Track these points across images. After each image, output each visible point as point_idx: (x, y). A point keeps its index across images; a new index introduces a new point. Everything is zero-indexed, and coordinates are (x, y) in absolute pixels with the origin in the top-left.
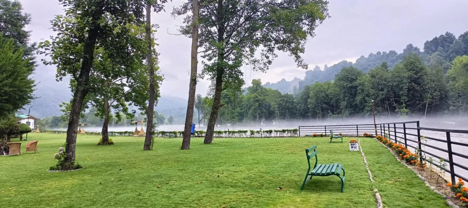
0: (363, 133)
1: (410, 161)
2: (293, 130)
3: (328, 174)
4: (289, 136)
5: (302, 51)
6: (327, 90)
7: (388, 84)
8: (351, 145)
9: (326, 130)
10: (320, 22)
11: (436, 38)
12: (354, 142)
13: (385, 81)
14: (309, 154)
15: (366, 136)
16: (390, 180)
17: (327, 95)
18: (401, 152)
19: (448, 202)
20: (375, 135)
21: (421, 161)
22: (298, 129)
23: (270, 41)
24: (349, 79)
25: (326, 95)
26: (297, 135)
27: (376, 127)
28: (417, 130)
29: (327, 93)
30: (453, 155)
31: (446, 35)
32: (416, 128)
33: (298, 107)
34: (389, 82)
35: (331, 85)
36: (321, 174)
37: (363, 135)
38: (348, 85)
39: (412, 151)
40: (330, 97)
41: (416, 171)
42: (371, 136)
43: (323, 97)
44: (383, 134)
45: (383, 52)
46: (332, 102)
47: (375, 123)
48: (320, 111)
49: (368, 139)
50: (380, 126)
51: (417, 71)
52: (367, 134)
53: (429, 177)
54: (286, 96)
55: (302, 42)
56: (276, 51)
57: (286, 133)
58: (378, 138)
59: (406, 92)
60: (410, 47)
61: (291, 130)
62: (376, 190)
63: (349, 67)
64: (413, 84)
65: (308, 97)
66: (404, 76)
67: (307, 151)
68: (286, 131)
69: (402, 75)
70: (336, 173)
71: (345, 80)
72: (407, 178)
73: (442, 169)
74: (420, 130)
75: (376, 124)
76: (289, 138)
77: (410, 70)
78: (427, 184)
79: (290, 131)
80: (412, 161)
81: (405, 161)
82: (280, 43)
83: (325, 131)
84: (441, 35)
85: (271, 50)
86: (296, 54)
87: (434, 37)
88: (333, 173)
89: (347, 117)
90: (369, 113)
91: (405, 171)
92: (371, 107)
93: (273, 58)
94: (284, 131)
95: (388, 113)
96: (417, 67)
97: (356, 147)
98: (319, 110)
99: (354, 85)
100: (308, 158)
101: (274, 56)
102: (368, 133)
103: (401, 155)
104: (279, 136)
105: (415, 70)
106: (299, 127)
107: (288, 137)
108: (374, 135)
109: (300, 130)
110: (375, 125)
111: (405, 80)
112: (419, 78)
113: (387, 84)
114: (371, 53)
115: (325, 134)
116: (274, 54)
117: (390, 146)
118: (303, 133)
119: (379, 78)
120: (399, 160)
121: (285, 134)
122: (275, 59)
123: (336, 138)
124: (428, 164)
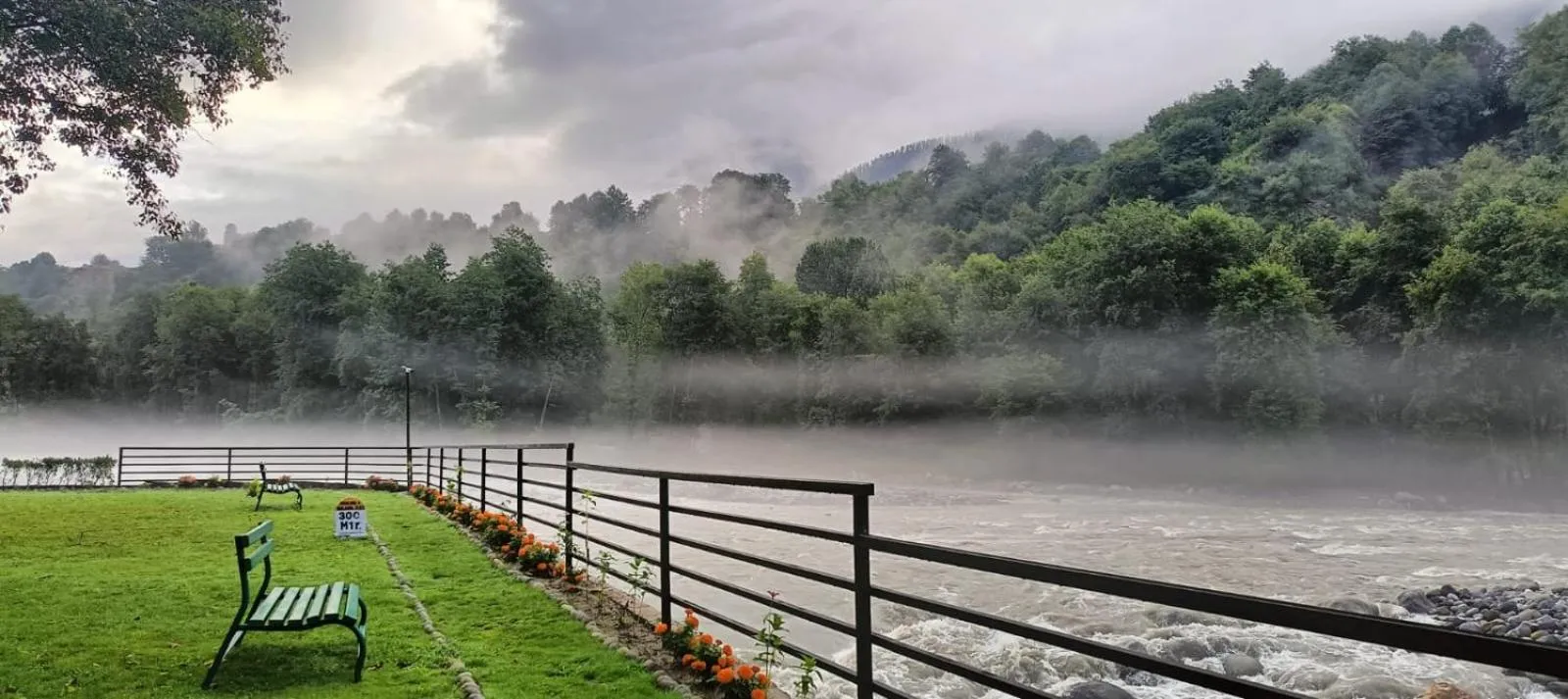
0: (368, 476)
1: (538, 565)
2: (91, 461)
3: (315, 623)
4: (72, 483)
5: (166, 165)
6: (232, 319)
7: (442, 320)
8: (343, 518)
9: (230, 464)
10: (252, 81)
11: (583, 196)
12: (351, 508)
13: (434, 308)
14: (249, 553)
15: (375, 485)
16: (487, 629)
17: (230, 338)
18: (503, 539)
19: (661, 677)
20: (406, 484)
21: (569, 562)
22: (115, 456)
23: (27, 98)
24: (317, 288)
25: (223, 336)
26: (107, 482)
27: (410, 457)
28: (564, 472)
29: (231, 329)
30: (672, 544)
31: (608, 193)
32: (564, 463)
33: (103, 371)
34: (445, 312)
35: (246, 300)
36: (267, 624)
37: (363, 483)
38: (310, 307)
39: (542, 535)
40: (239, 343)
41: (555, 594)
42: (392, 488)
43: (213, 341)
44: (435, 481)
45: (434, 214)
46: (248, 360)
47: (408, 444)
48: (196, 391)
49: (385, 497)
50: (425, 452)
51: (530, 288)
52: (377, 481)
53: (595, 611)
54: (57, 326)
55: (171, 133)
56: (52, 145)
57: (61, 470)
58: (417, 495)
59: (495, 349)
60: (513, 209)
61: (86, 461)
62: (458, 664)
63: (320, 246)
64: (516, 326)
65: (153, 338)
66: (493, 300)
67: (242, 543)
68: (59, 462)
69: (488, 294)
70: (341, 618)
71: (300, 290)
72: (534, 617)
73: (635, 583)
74: (574, 472)
75: (411, 445)
76: (73, 494)
77: (509, 283)
78: (597, 633)
79: (79, 463)
80: (543, 566)
81: (520, 566)
82: (73, 115)
83: (226, 468)
84: (596, 190)
85: (29, 135)
86: (137, 171)
87: (578, 194)
88: (332, 619)
89: (296, 418)
90: (374, 408)
91: (526, 595)
92: (381, 389)
93: (35, 170)
94: (50, 464)
95: (436, 411)
96: (531, 277)
97: (357, 524)
98: (192, 389)
99: (331, 311)
100: (245, 566)
101: (38, 163)
102: (383, 477)
103: (506, 548)
104: (25, 484)
105: (524, 284)
106: (121, 449)
107: (69, 487)
108: (400, 483)
109: (124, 461)
110: (409, 450)
111: (493, 312)
112: (534, 309)
113: (439, 318)
114: (396, 211)
115: (225, 477)
116: (40, 156)
117: (466, 518)
118: (137, 471)
119: (415, 298)
120: (500, 563)
121: (57, 477)
122: (41, 173)
123: (281, 492)
124: (595, 573)
